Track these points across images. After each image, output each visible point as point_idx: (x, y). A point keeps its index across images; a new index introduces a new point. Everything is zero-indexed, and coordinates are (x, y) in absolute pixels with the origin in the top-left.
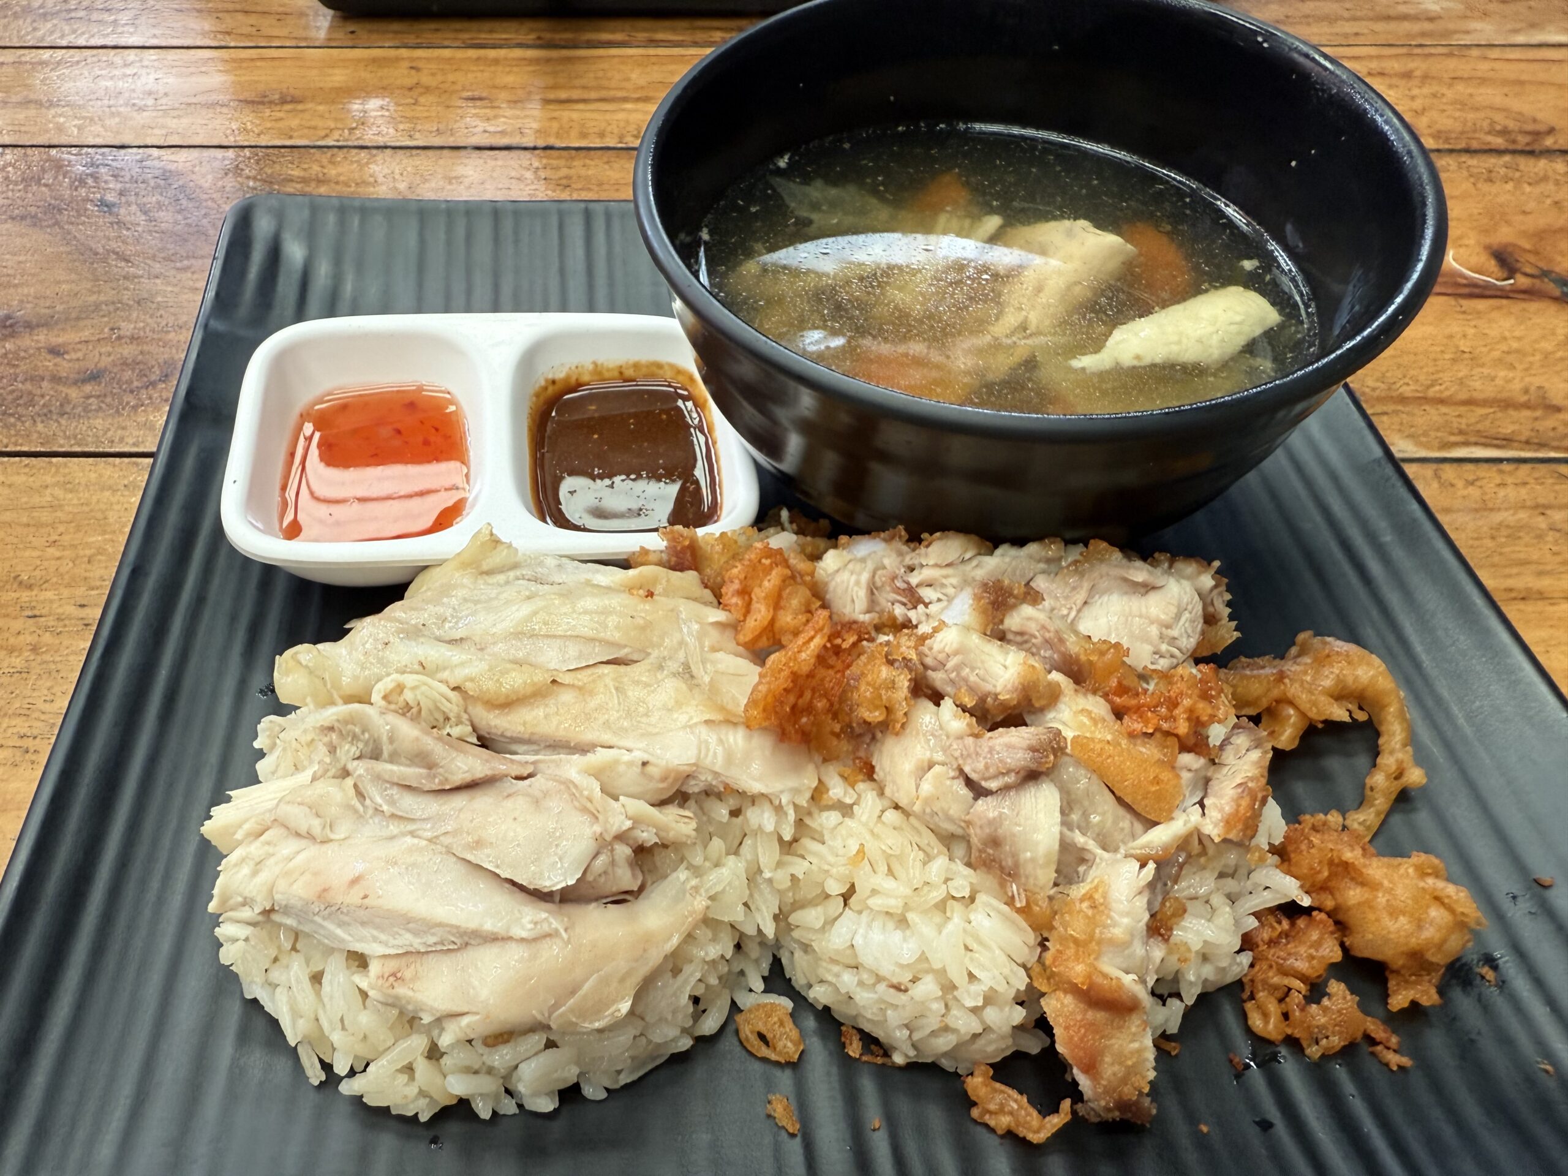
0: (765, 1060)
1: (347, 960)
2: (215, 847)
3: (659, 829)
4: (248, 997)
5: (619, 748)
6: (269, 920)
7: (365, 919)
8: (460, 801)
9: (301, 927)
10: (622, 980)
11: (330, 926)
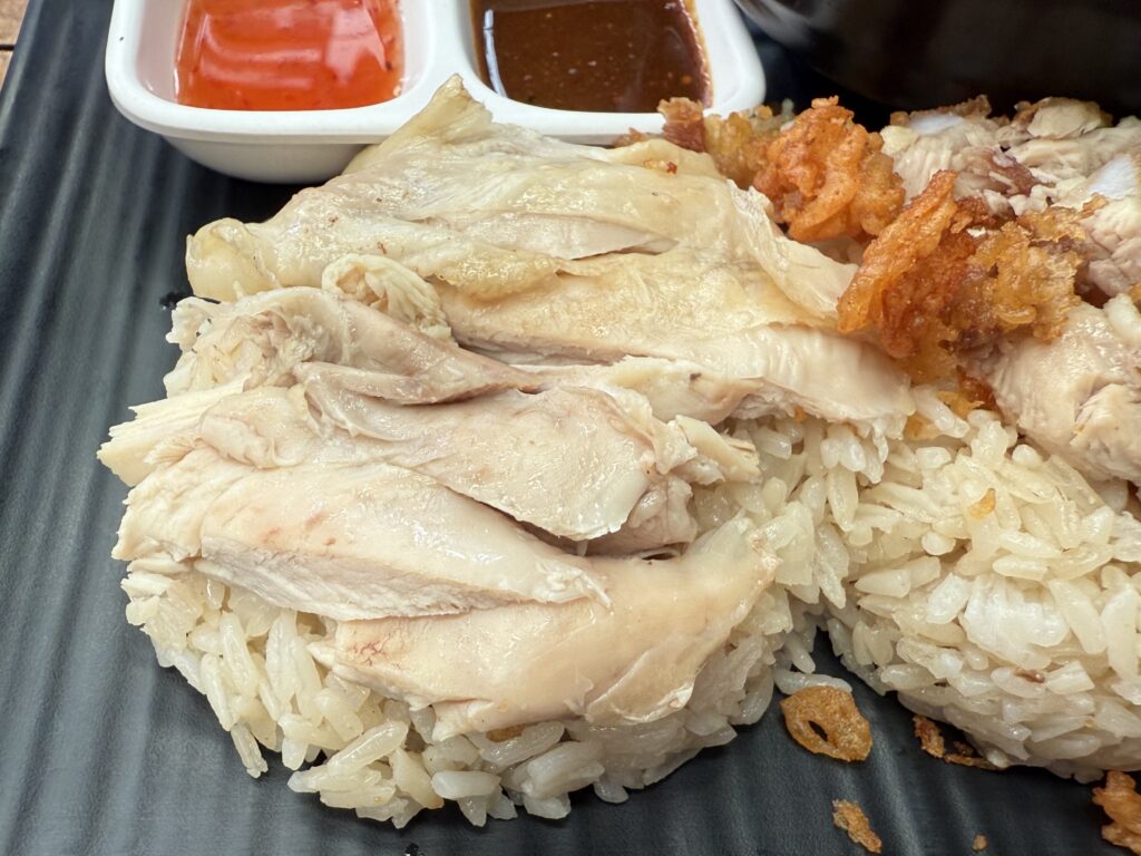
0: (821, 756)
1: (297, 623)
2: (117, 478)
3: (724, 463)
4: (164, 664)
5: (655, 357)
6: (193, 571)
7: (330, 572)
8: (451, 418)
9: (237, 581)
10: (679, 661)
11: (279, 580)
